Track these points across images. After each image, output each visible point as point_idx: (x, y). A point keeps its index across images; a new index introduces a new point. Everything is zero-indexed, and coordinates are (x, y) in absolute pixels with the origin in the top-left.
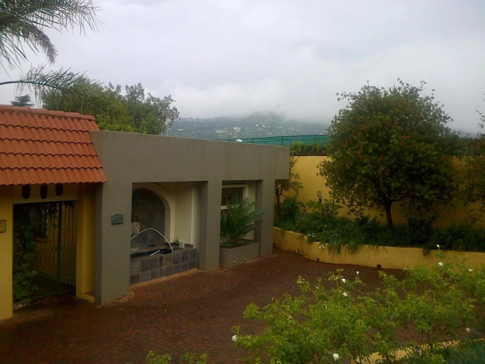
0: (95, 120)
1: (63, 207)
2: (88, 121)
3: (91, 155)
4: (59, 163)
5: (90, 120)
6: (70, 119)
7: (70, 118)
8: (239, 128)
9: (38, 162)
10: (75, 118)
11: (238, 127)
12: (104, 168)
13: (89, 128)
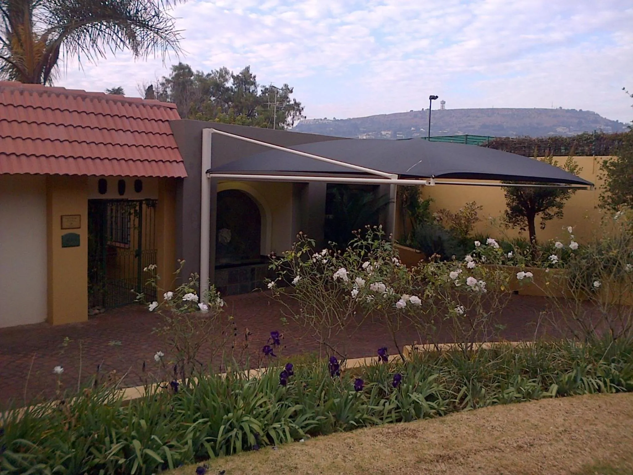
0: (176, 108)
1: (144, 206)
2: (169, 109)
3: (170, 147)
4: (136, 154)
5: (171, 109)
6: (149, 107)
7: (149, 105)
8: (390, 133)
9: (113, 153)
10: (155, 105)
11: (388, 131)
12: (184, 162)
13: (169, 117)
